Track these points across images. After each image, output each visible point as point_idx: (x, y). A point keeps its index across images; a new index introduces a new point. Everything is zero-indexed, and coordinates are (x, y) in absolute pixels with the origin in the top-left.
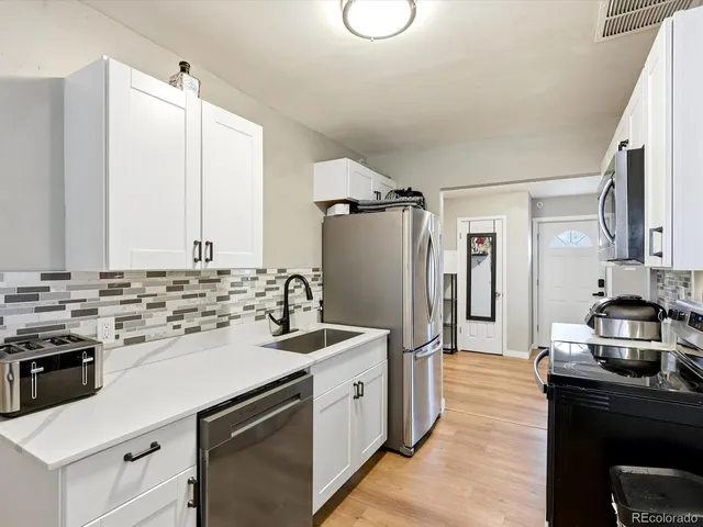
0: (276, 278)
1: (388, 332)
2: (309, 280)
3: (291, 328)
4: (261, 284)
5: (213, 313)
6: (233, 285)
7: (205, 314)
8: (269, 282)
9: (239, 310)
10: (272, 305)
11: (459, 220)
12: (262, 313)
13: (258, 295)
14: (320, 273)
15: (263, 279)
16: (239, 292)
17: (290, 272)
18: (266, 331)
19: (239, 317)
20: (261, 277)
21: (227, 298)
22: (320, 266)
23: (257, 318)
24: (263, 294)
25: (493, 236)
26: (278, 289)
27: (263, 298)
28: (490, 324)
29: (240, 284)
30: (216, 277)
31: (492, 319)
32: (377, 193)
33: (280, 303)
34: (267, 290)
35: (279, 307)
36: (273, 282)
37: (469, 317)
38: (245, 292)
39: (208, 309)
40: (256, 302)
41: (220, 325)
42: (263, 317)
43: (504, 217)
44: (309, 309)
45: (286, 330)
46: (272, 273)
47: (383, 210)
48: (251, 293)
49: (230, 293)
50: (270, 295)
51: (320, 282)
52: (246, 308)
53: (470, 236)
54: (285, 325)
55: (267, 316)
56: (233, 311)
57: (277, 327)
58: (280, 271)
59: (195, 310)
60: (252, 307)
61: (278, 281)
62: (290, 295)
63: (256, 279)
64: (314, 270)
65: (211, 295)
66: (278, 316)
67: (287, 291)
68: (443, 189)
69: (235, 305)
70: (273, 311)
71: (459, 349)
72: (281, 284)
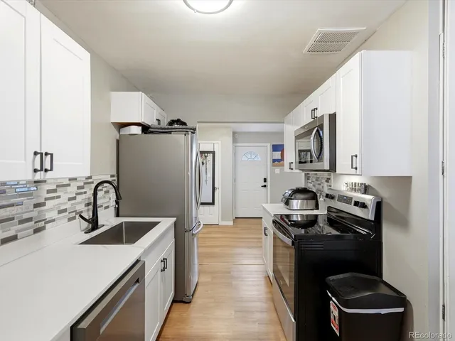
0: (85, 183)
1: (175, 219)
3: (100, 223)
4: (73, 190)
5: (29, 220)
6: (49, 192)
7: (21, 222)
8: (79, 188)
9: (53, 215)
10: (81, 207)
12: (74, 214)
13: (70, 199)
14: (115, 179)
15: (74, 185)
16: (53, 198)
18: (77, 231)
19: (54, 220)
20: (72, 183)
21: (43, 204)
22: (115, 174)
23: (70, 220)
24: (74, 198)
25: (213, 153)
27: (73, 202)
28: (211, 207)
29: (55, 191)
31: (213, 203)
32: (158, 120)
33: (88, 204)
34: (77, 194)
35: (86, 208)
36: (82, 187)
38: (59, 197)
39: (25, 216)
40: (68, 206)
41: (37, 231)
42: (74, 218)
43: (220, 142)
44: (108, 207)
45: (95, 226)
46: (81, 180)
47: (170, 133)
48: (64, 197)
49: (46, 199)
50: (79, 198)
52: (60, 212)
54: (94, 223)
55: (77, 216)
56: (48, 216)
57: (85, 225)
58: (87, 178)
59: (13, 219)
60: (65, 211)
61: (86, 186)
63: (69, 185)
64: (112, 176)
65: (29, 203)
67: (95, 194)
69: (50, 210)
70: (82, 212)
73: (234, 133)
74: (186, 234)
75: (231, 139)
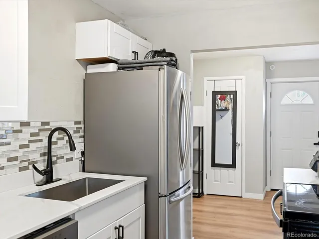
0: (40, 130)
1: (146, 179)
2: (71, 132)
3: (54, 178)
4: (25, 137)
8: (32, 135)
10: (36, 157)
11: (205, 79)
12: (26, 164)
13: (21, 147)
14: (82, 126)
15: (27, 131)
16: (2, 144)
17: (53, 125)
18: (30, 181)
20: (24, 129)
22: (81, 119)
23: (21, 169)
24: (27, 146)
25: (234, 93)
26: (41, 141)
27: (26, 150)
28: (231, 170)
31: (233, 166)
32: (135, 53)
33: (43, 155)
34: (30, 141)
35: (42, 158)
36: (37, 135)
37: (214, 164)
38: (9, 144)
40: (20, 153)
42: (27, 168)
43: (244, 77)
44: (71, 159)
45: (49, 179)
46: (36, 126)
47: (140, 68)
48: (15, 145)
50: (33, 146)
51: (82, 134)
52: (9, 160)
53: (215, 93)
54: (48, 175)
55: (31, 166)
57: (40, 178)
58: (43, 124)
60: (16, 159)
61: (41, 133)
62: (53, 147)
63: (21, 131)
64: (76, 123)
66: (41, 166)
67: (50, 143)
68: (193, 52)
70: (36, 162)
71: (205, 193)
72: (44, 136)
73: (268, 64)
74: (161, 199)
75: (260, 74)
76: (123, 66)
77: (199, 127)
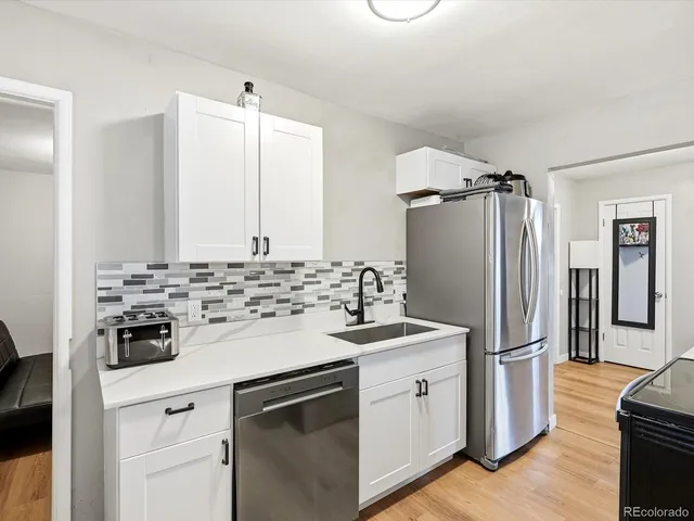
0: (352, 270)
1: (468, 330)
3: (366, 320)
4: (337, 275)
5: (288, 301)
6: (307, 276)
7: (279, 301)
8: (344, 274)
9: (314, 300)
11: (601, 204)
12: (338, 303)
13: (332, 286)
14: (404, 266)
15: (338, 272)
16: (313, 283)
17: (367, 265)
18: (341, 321)
19: (313, 305)
20: (335, 269)
21: (302, 288)
22: (404, 259)
23: (332, 308)
24: (339, 286)
25: (652, 222)
26: (354, 281)
27: (338, 289)
28: (646, 333)
29: (314, 276)
30: (290, 269)
33: (357, 295)
34: (342, 281)
36: (350, 275)
38: (319, 282)
39: (283, 297)
40: (331, 292)
41: (294, 312)
42: (338, 307)
43: (669, 197)
44: (391, 301)
45: (361, 321)
46: (348, 265)
48: (326, 284)
49: (304, 283)
50: (345, 286)
51: (405, 275)
52: (320, 298)
53: (617, 223)
54: (359, 315)
55: (343, 306)
56: (307, 300)
57: (352, 318)
58: (356, 264)
59: (271, 297)
60: (327, 297)
63: (332, 271)
64: (396, 263)
65: (286, 286)
66: (354, 307)
67: (361, 283)
68: (552, 169)
69: (309, 294)
70: (349, 302)
71: (602, 359)
72: (356, 276)
74: (489, 357)
76: (449, 197)
77: (590, 270)
